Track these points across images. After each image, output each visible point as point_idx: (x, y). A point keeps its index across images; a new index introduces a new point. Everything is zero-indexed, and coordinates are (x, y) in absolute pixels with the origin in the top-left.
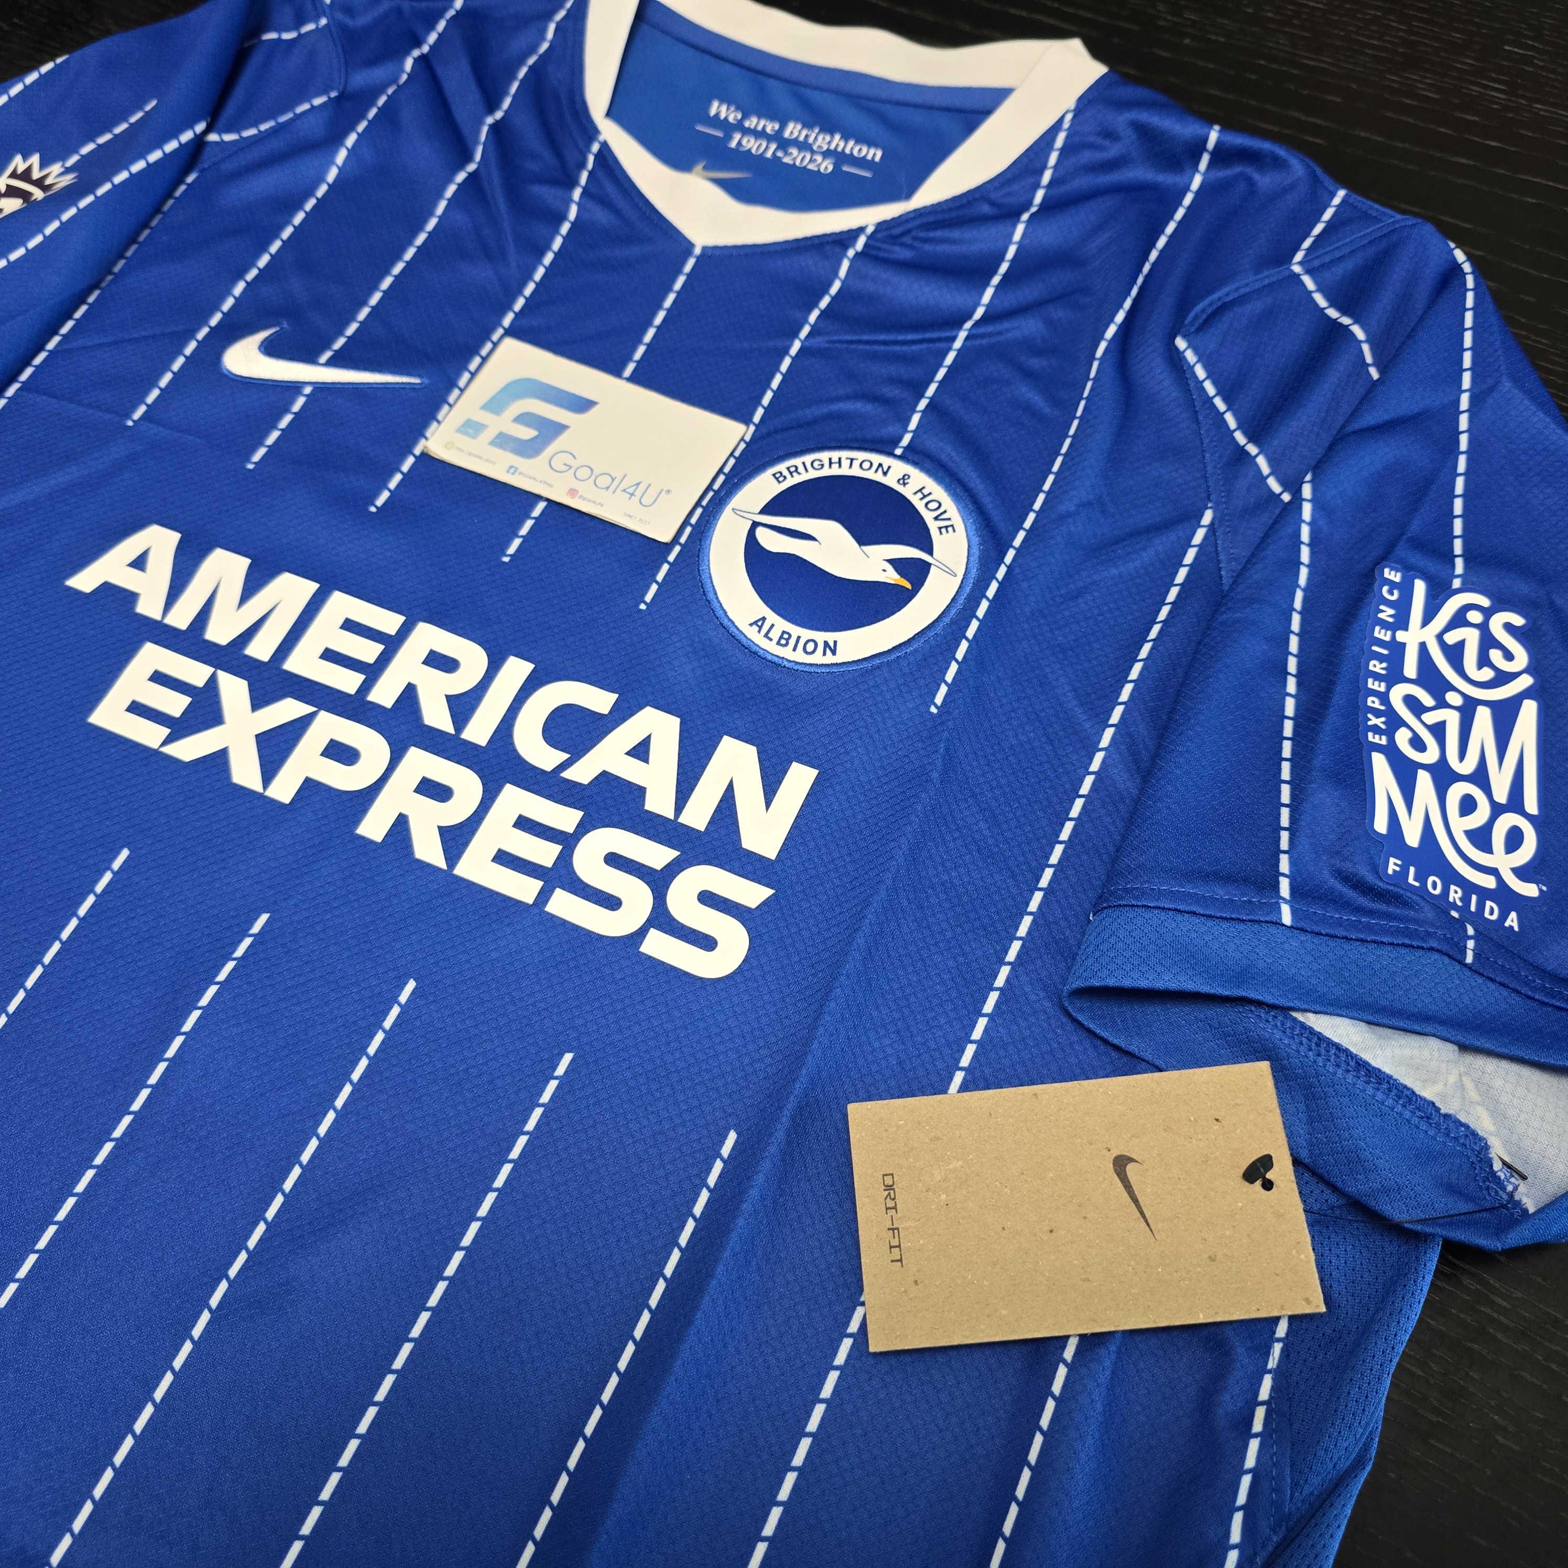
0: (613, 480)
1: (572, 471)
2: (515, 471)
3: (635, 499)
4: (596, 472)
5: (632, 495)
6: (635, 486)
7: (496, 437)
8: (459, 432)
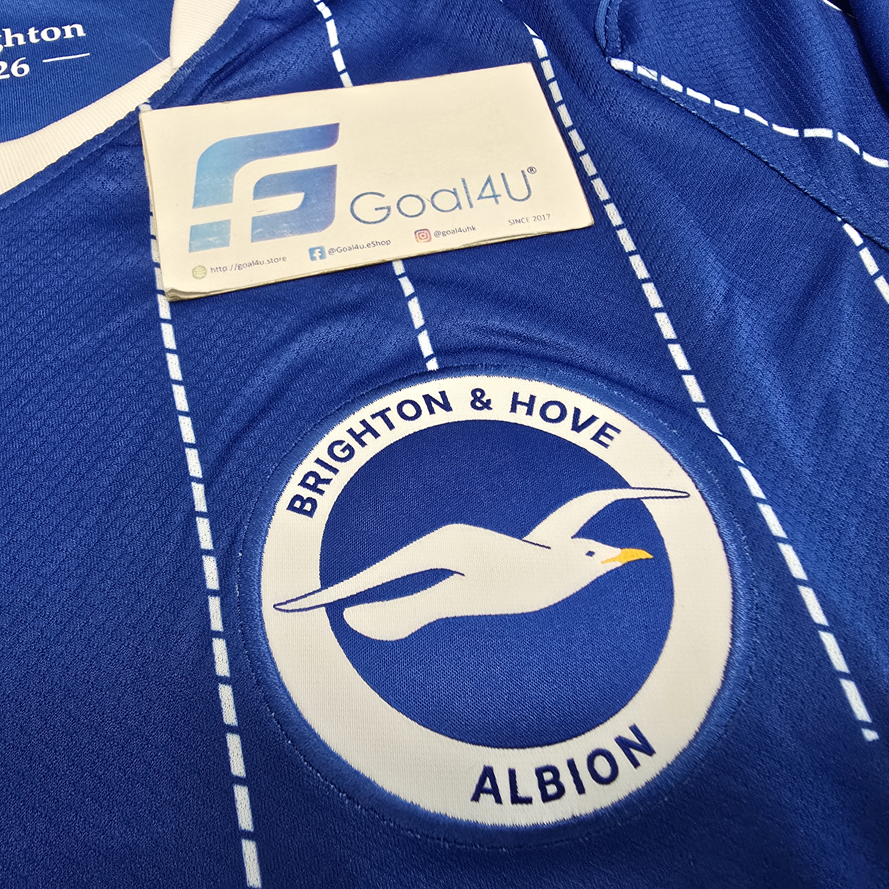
0: (455, 193)
1: (394, 210)
2: (322, 252)
3: (504, 198)
4: (427, 197)
5: (495, 196)
6: (489, 185)
7: (254, 228)
8: (194, 249)
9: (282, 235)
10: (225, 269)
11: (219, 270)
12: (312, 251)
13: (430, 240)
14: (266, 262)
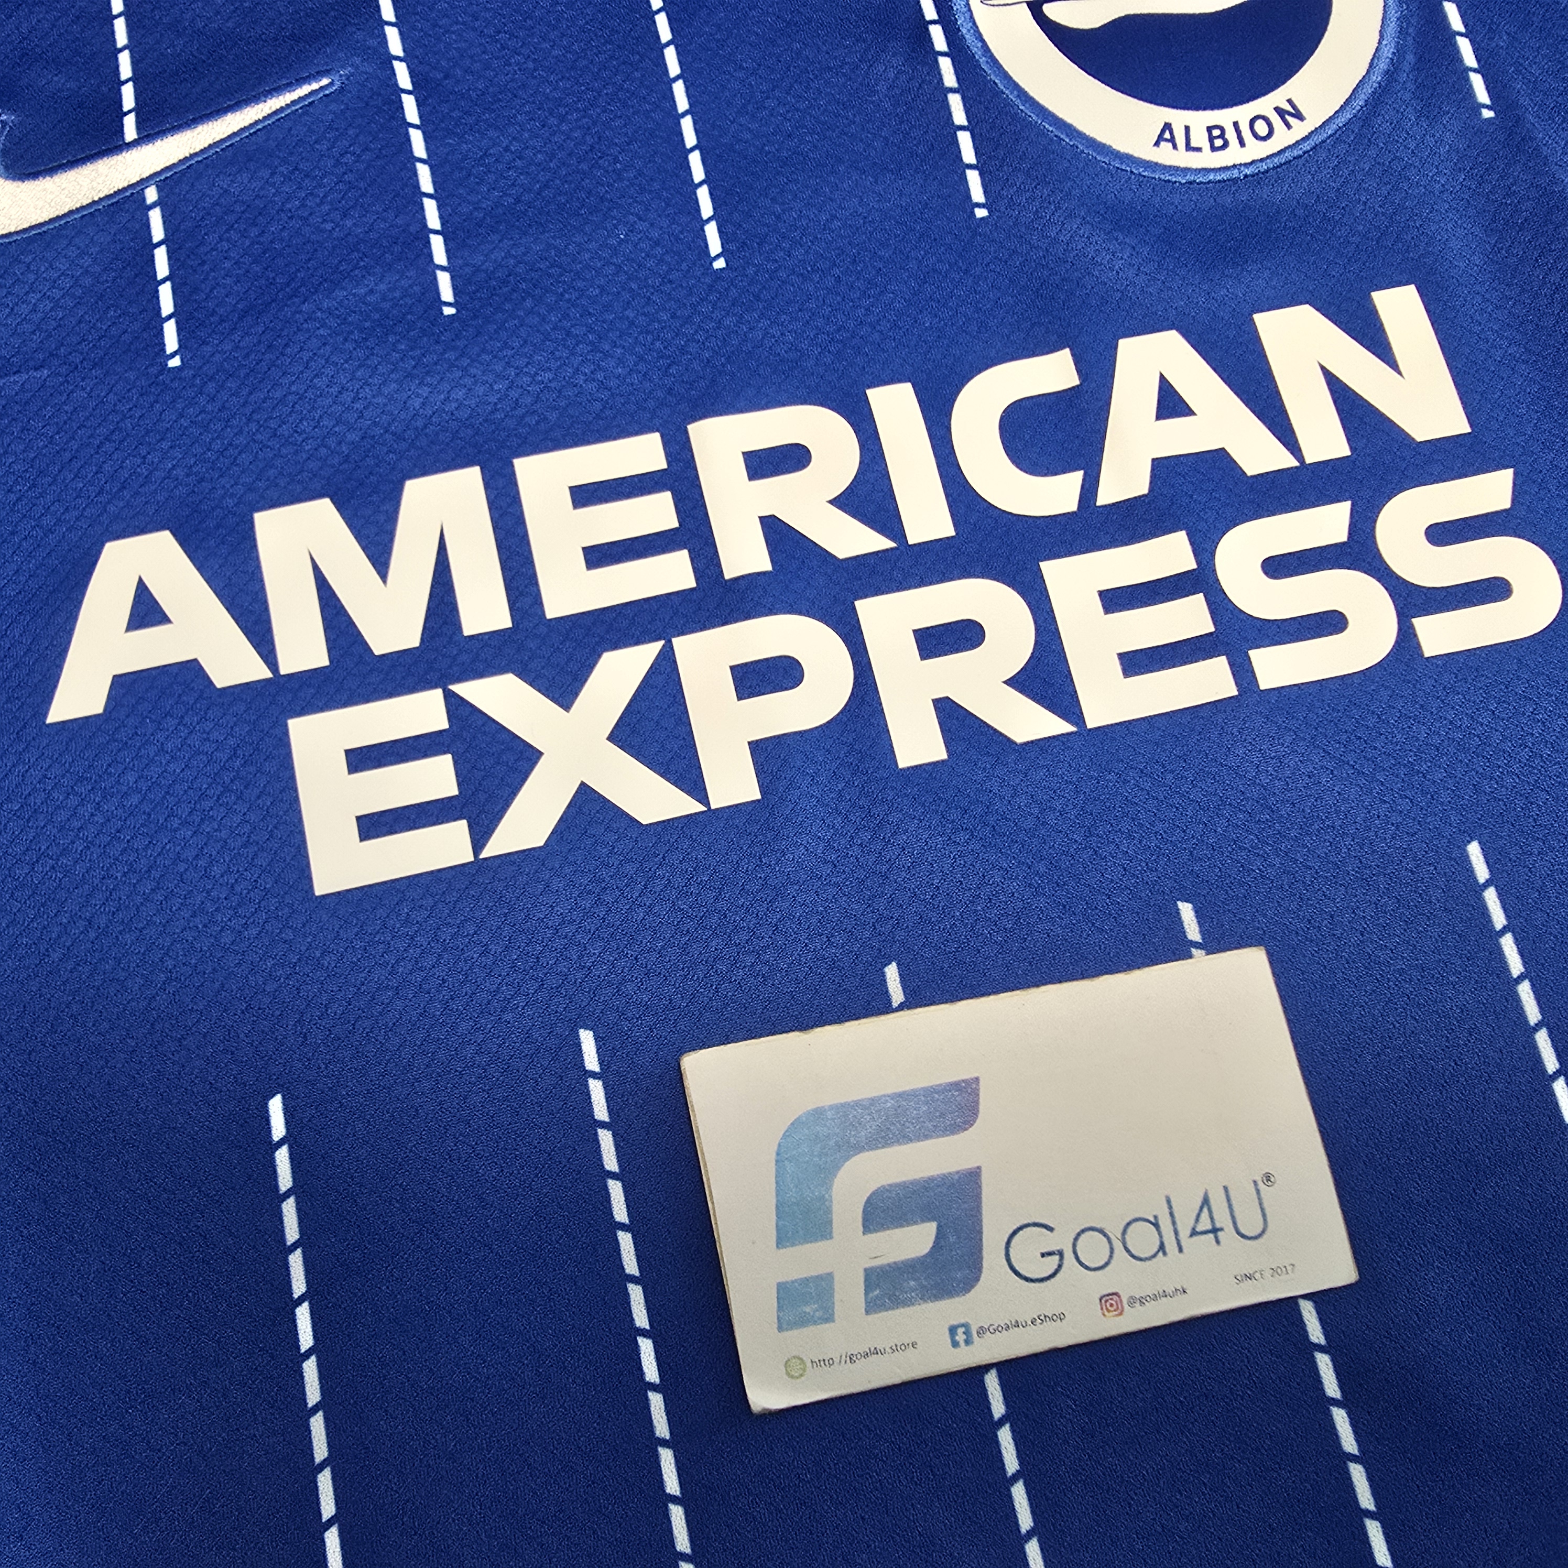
0: (1156, 1225)
1: (1068, 1254)
2: (967, 1333)
3: (1228, 1234)
4: (1115, 1232)
5: (1215, 1231)
6: (1205, 1210)
7: (868, 1288)
8: (785, 1326)
9: (907, 1303)
10: (830, 1362)
11: (822, 1363)
12: (953, 1330)
13: (1121, 1314)
14: (888, 1350)
